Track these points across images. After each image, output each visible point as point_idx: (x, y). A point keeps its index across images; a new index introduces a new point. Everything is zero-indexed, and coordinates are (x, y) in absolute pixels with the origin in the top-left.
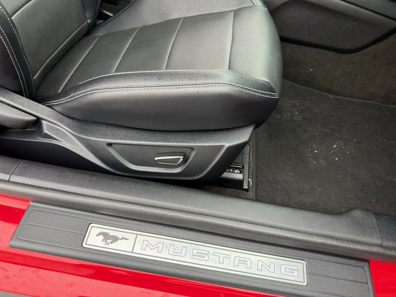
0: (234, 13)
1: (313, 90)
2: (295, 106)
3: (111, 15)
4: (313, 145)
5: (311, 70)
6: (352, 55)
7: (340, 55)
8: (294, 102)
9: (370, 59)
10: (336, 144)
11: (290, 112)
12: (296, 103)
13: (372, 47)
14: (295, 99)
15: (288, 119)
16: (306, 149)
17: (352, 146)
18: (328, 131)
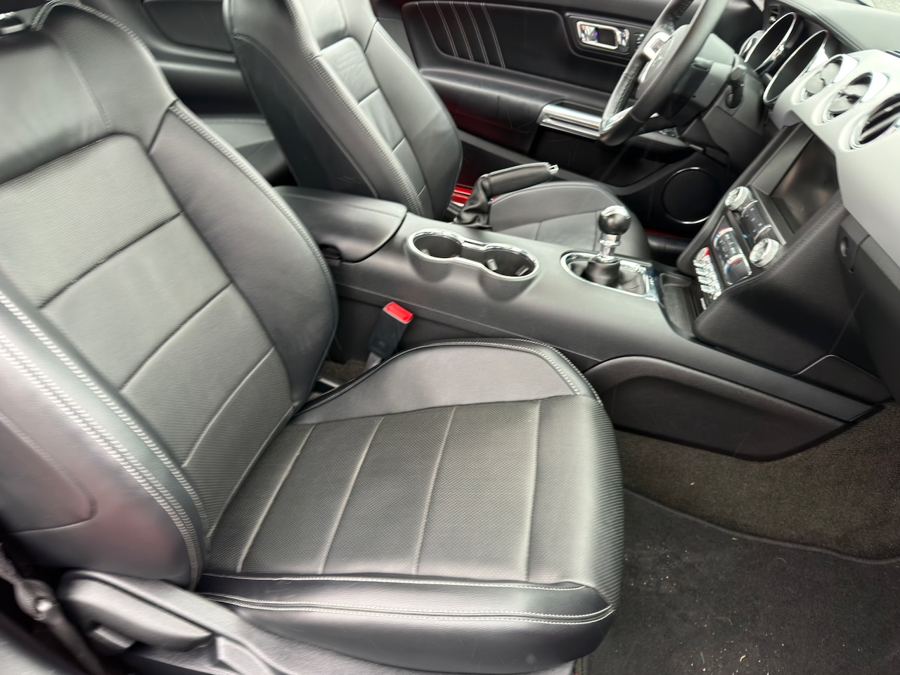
0: (541, 409)
1: (700, 521)
2: (663, 560)
3: (336, 386)
4: (700, 654)
5: (692, 484)
6: (766, 464)
7: (744, 462)
8: (663, 551)
9: (801, 474)
10: (744, 653)
11: (654, 574)
12: (665, 555)
13: (800, 455)
14: (663, 544)
15: (650, 589)
16: (684, 664)
17: (777, 658)
18: (730, 620)
